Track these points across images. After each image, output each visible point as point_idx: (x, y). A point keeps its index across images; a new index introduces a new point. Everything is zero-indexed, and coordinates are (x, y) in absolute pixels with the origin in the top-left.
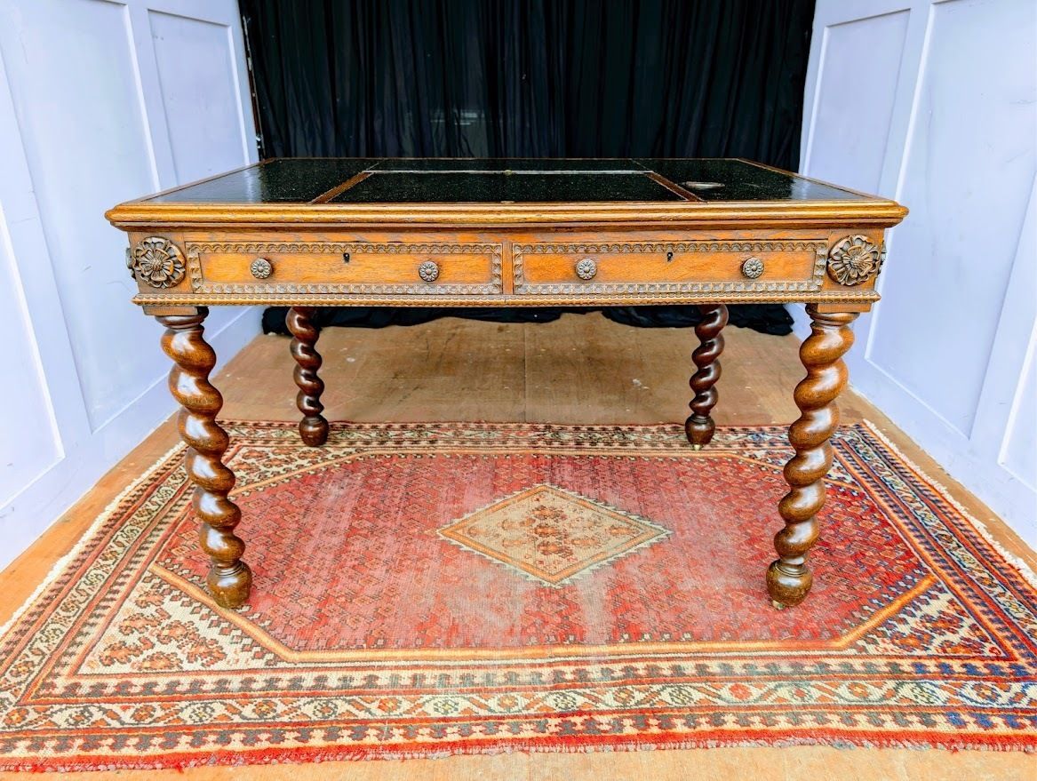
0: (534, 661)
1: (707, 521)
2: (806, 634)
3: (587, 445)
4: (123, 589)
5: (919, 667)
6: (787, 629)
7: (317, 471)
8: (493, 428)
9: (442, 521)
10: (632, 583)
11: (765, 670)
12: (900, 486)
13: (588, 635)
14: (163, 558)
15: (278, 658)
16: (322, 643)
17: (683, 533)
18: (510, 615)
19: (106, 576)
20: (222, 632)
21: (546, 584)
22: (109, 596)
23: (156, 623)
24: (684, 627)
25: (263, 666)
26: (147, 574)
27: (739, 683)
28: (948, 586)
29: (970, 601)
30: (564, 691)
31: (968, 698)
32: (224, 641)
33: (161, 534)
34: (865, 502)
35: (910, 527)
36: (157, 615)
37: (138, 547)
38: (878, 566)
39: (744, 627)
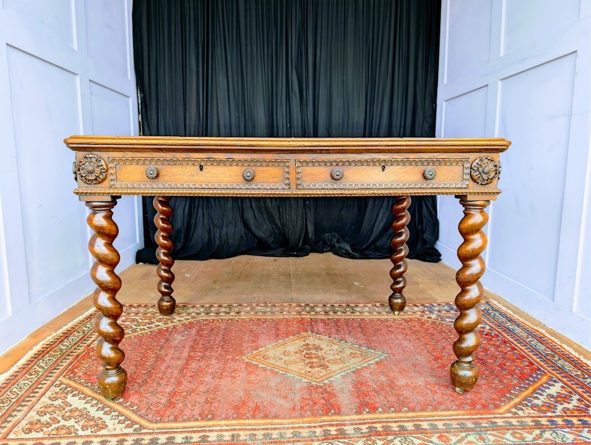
0: (310, 425)
1: (408, 349)
2: (479, 406)
3: (331, 313)
4: (41, 391)
5: (553, 422)
6: (467, 404)
7: (167, 328)
8: (274, 306)
9: (246, 351)
10: (367, 382)
11: (458, 426)
12: (518, 330)
13: (343, 410)
14: (68, 374)
15: (142, 427)
16: (172, 418)
17: (394, 355)
18: (293, 400)
19: (31, 384)
20: (106, 413)
21: (314, 383)
22: (31, 395)
23: (62, 409)
24: (403, 404)
25: (132, 432)
26: (57, 382)
27: (443, 434)
28: (559, 379)
29: (574, 386)
30: (331, 441)
31: (586, 438)
32: (106, 418)
33: (68, 361)
34: (499, 338)
35: (529, 350)
36: (62, 405)
37: (52, 368)
38: (515, 370)
39: (440, 403)
